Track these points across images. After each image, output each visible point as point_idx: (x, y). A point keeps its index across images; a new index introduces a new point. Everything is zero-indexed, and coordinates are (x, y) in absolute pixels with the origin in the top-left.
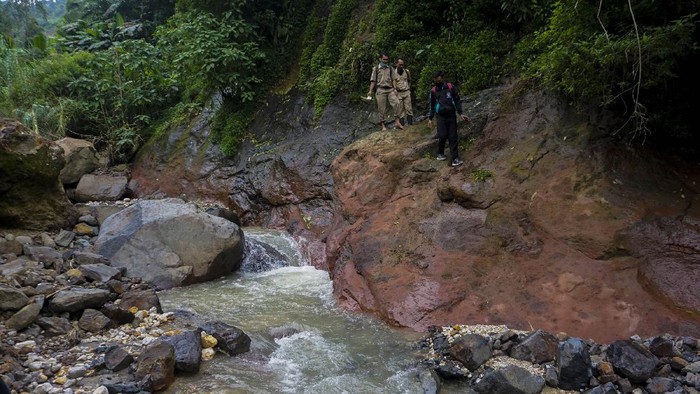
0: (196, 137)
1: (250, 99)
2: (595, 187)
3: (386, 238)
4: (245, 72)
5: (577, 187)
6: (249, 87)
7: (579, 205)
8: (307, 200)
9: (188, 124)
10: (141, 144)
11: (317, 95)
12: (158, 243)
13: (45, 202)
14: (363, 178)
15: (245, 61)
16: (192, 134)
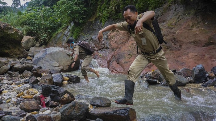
0: (66, 35)
1: (82, 22)
2: (199, 25)
3: (127, 52)
4: (80, 14)
5: (193, 26)
6: (82, 19)
7: (194, 31)
8: (100, 49)
9: (63, 32)
10: (49, 39)
11: (103, 19)
12: (52, 59)
13: (17, 49)
14: (118, 37)
15: (80, 11)
16: (64, 35)
